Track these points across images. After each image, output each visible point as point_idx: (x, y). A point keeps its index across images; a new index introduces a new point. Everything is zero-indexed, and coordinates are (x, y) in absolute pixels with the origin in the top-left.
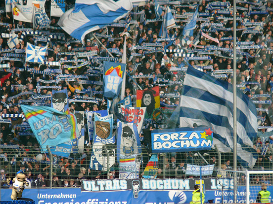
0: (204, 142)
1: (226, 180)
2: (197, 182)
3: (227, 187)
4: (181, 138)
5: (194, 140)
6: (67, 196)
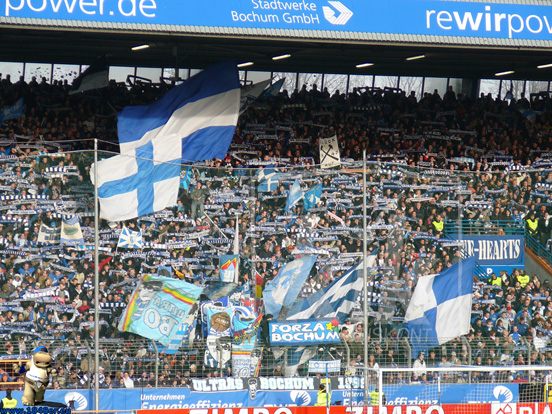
0: (330, 334)
1: (356, 379)
2: (322, 381)
3: (356, 387)
4: (304, 329)
5: (319, 332)
6: (174, 397)
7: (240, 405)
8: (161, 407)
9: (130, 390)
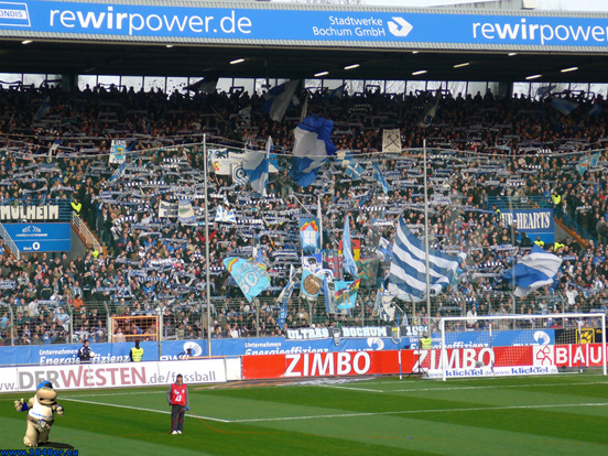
1: (421, 327)
2: (393, 330)
6: (272, 344)
7: (326, 350)
8: (261, 353)
9: (236, 339)
